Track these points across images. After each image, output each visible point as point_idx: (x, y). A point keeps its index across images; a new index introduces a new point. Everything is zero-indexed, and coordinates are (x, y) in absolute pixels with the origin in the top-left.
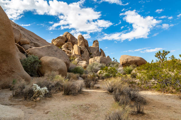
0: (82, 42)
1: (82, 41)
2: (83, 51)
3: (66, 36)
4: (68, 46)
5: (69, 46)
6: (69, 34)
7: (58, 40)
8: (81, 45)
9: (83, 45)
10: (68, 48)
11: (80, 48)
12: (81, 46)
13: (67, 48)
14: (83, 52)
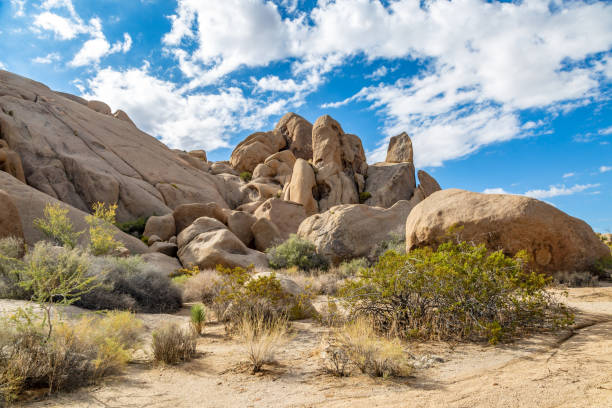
0: (328, 147)
1: (326, 142)
2: (328, 186)
3: (284, 128)
4: (275, 168)
5: (280, 169)
6: (294, 121)
7: (246, 147)
8: (320, 160)
9: (331, 157)
10: (276, 178)
11: (316, 172)
12: (322, 165)
13: (273, 176)
14: (326, 190)
